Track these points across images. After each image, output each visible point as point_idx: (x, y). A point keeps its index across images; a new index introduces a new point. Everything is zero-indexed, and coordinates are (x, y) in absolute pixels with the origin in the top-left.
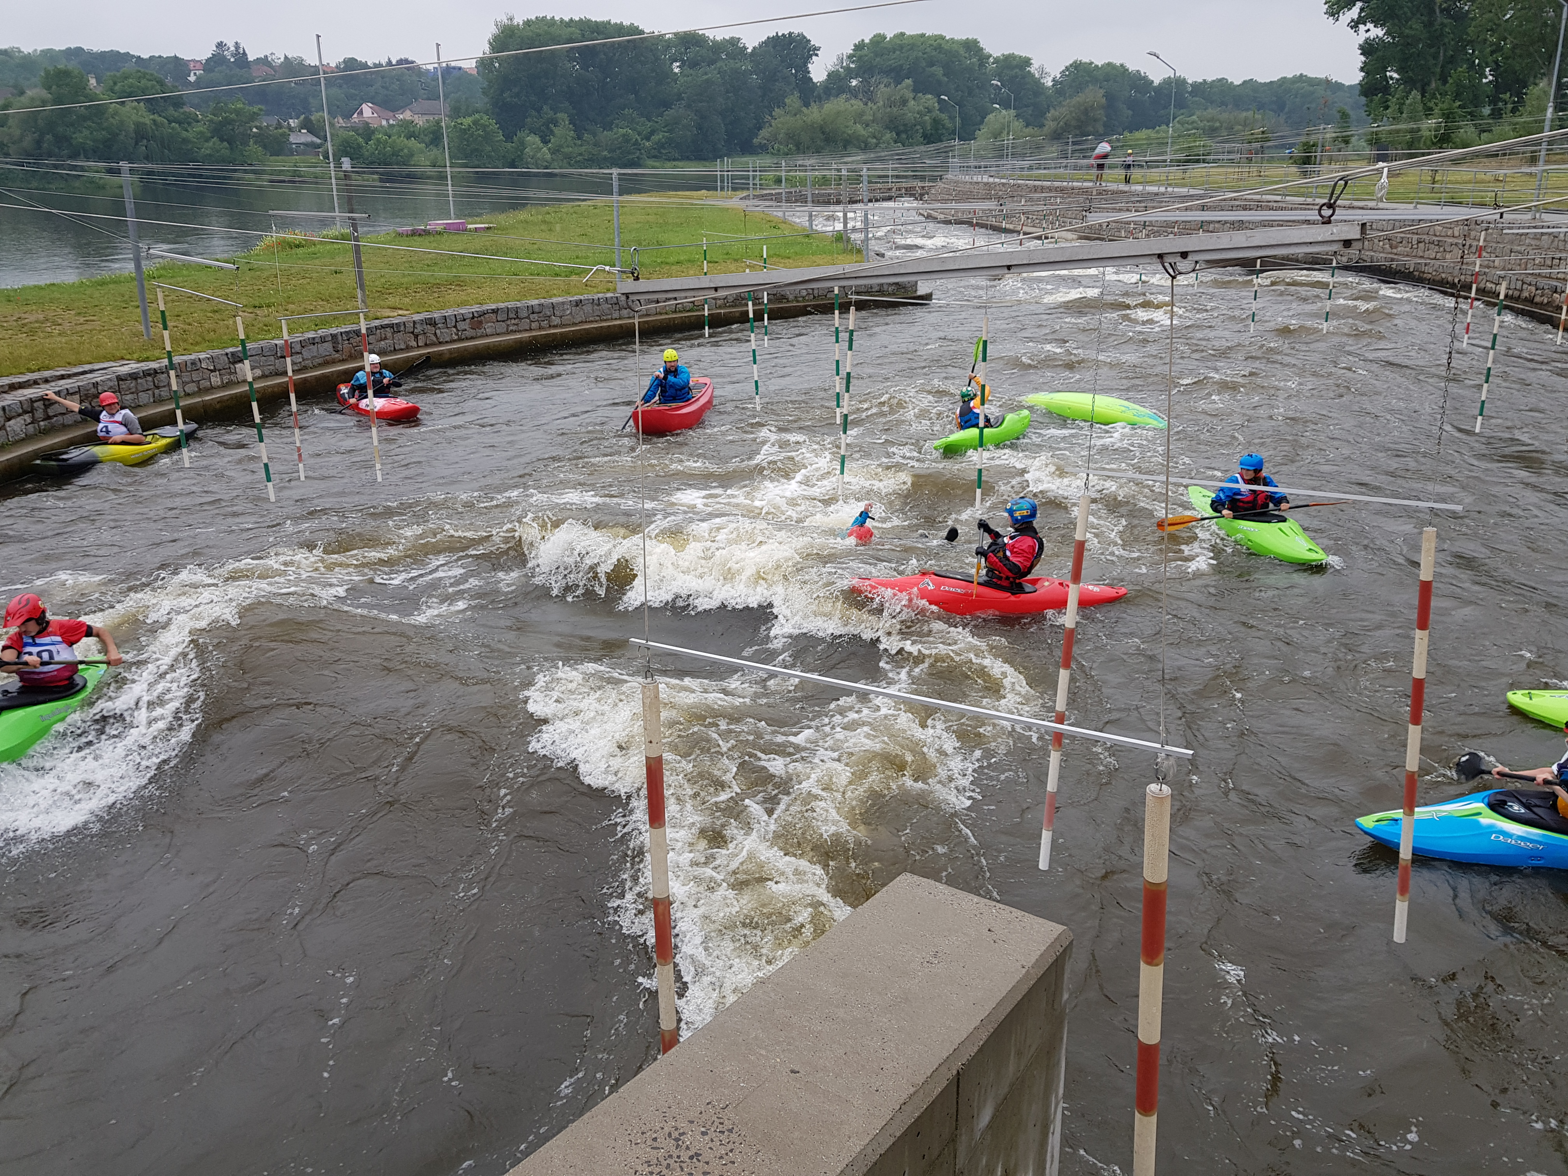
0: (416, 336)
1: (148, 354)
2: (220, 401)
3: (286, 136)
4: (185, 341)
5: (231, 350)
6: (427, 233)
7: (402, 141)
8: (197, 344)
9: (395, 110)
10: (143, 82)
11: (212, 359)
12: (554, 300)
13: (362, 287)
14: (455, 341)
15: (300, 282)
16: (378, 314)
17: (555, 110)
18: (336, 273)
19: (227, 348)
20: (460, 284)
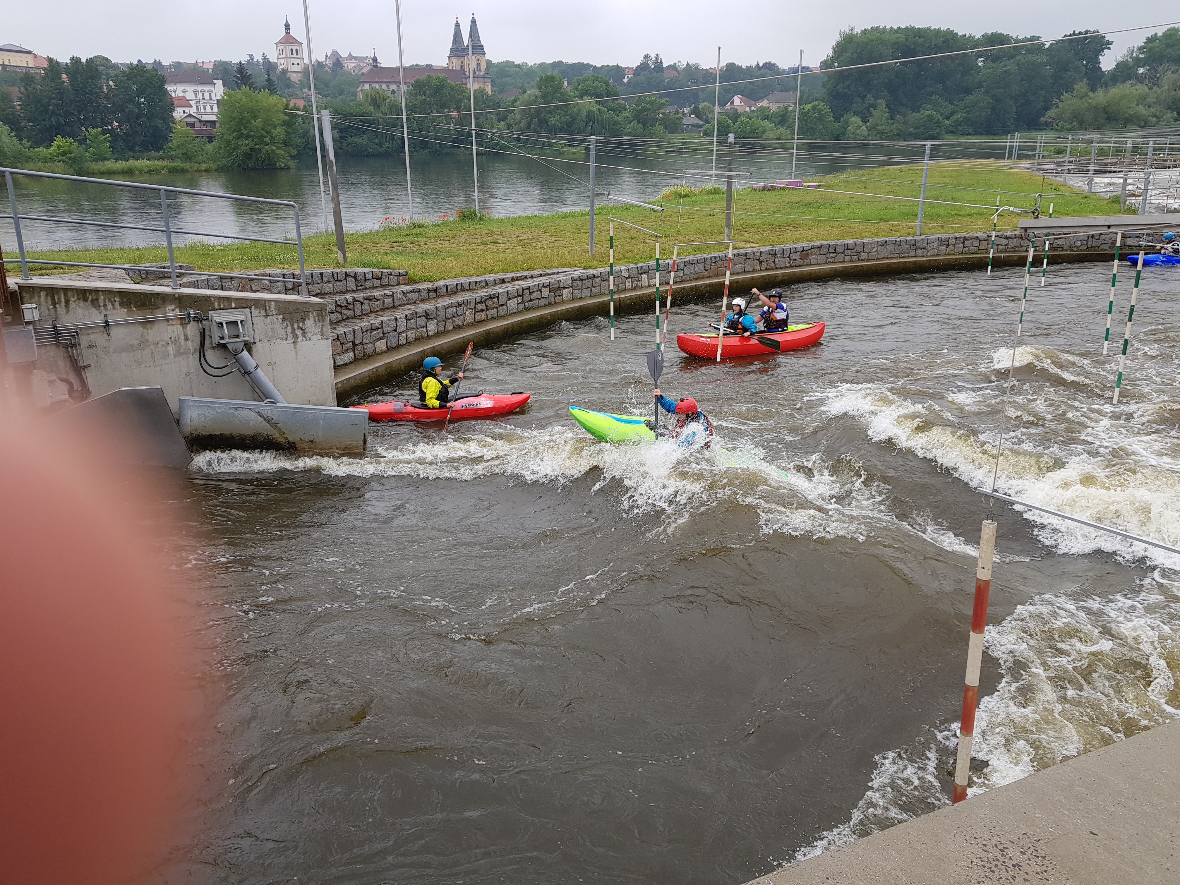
0: (761, 263)
1: (591, 264)
2: (630, 298)
3: (680, 119)
5: (640, 265)
6: (773, 188)
7: (759, 122)
8: (620, 259)
9: (757, 99)
10: (596, 82)
11: (628, 270)
12: (865, 240)
13: (728, 226)
14: (787, 267)
15: (686, 221)
16: (737, 245)
17: (876, 97)
18: (710, 215)
19: (638, 263)
20: (796, 226)
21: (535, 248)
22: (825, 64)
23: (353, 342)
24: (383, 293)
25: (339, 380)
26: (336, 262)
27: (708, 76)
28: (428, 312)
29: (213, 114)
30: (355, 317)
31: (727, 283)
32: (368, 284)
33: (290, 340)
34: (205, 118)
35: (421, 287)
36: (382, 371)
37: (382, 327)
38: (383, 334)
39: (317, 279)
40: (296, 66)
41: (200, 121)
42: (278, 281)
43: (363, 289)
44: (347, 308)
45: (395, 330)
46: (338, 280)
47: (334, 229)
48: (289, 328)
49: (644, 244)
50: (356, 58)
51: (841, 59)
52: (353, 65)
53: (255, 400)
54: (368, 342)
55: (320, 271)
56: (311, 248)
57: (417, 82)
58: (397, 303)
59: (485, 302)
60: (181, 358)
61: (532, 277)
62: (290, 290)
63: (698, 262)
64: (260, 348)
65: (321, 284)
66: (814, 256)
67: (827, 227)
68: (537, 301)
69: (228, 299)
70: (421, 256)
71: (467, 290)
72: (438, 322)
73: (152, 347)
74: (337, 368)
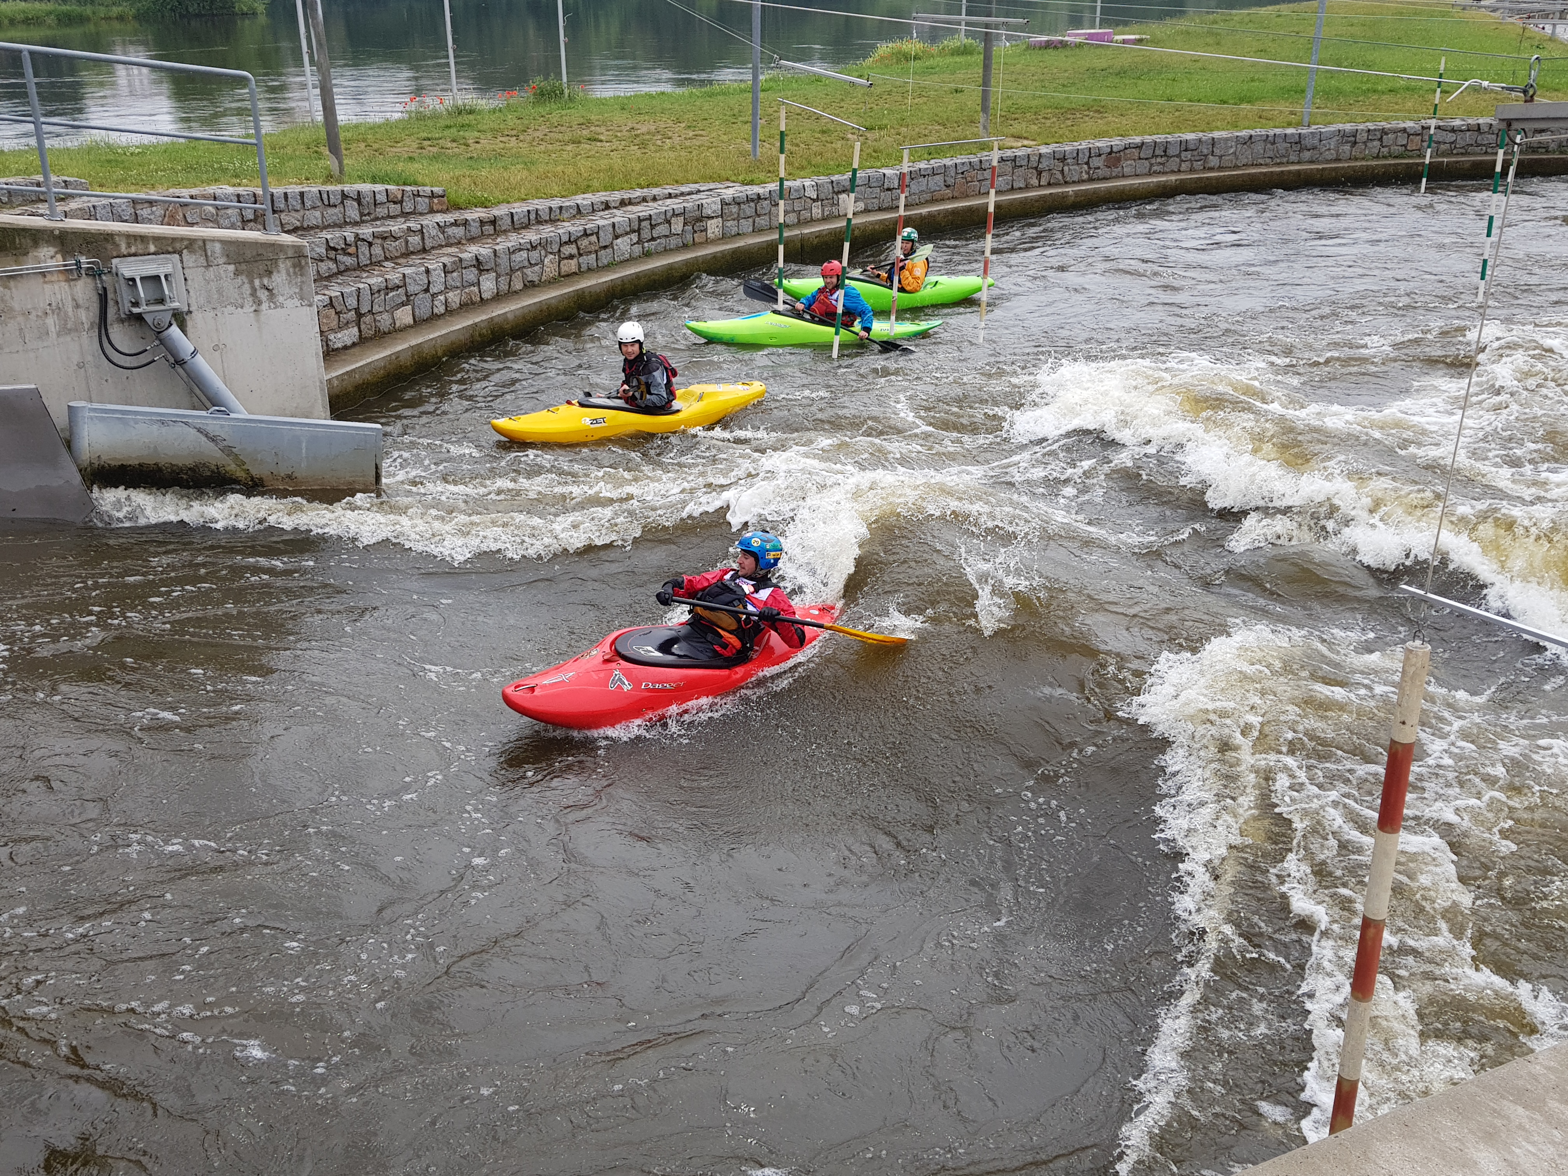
0: (1039, 173)
1: (755, 176)
2: (819, 235)
5: (838, 178)
6: (1064, 45)
8: (802, 168)
11: (817, 187)
12: (1217, 135)
13: (986, 109)
14: (1081, 182)
15: (916, 101)
16: (1001, 145)
18: (956, 91)
19: (833, 175)
20: (1100, 109)
21: (660, 149)
23: (357, 310)
24: (405, 226)
25: (332, 375)
26: (326, 173)
28: (481, 258)
30: (359, 267)
32: (381, 211)
33: (249, 308)
35: (468, 216)
36: (403, 358)
37: (405, 285)
38: (407, 296)
39: (294, 203)
42: (227, 208)
43: (373, 220)
44: (345, 253)
45: (427, 290)
46: (329, 205)
47: (320, 117)
48: (247, 286)
49: (844, 142)
53: (194, 408)
54: (381, 309)
55: (298, 189)
56: (289, 150)
58: (429, 244)
59: (576, 241)
60: (68, 338)
61: (655, 199)
62: (251, 221)
63: (934, 173)
64: (198, 321)
65: (302, 212)
66: (1129, 162)
67: (1152, 112)
68: (663, 241)
69: (143, 239)
70: (470, 162)
71: (546, 221)
72: (498, 276)
73: (20, 319)
74: (330, 354)
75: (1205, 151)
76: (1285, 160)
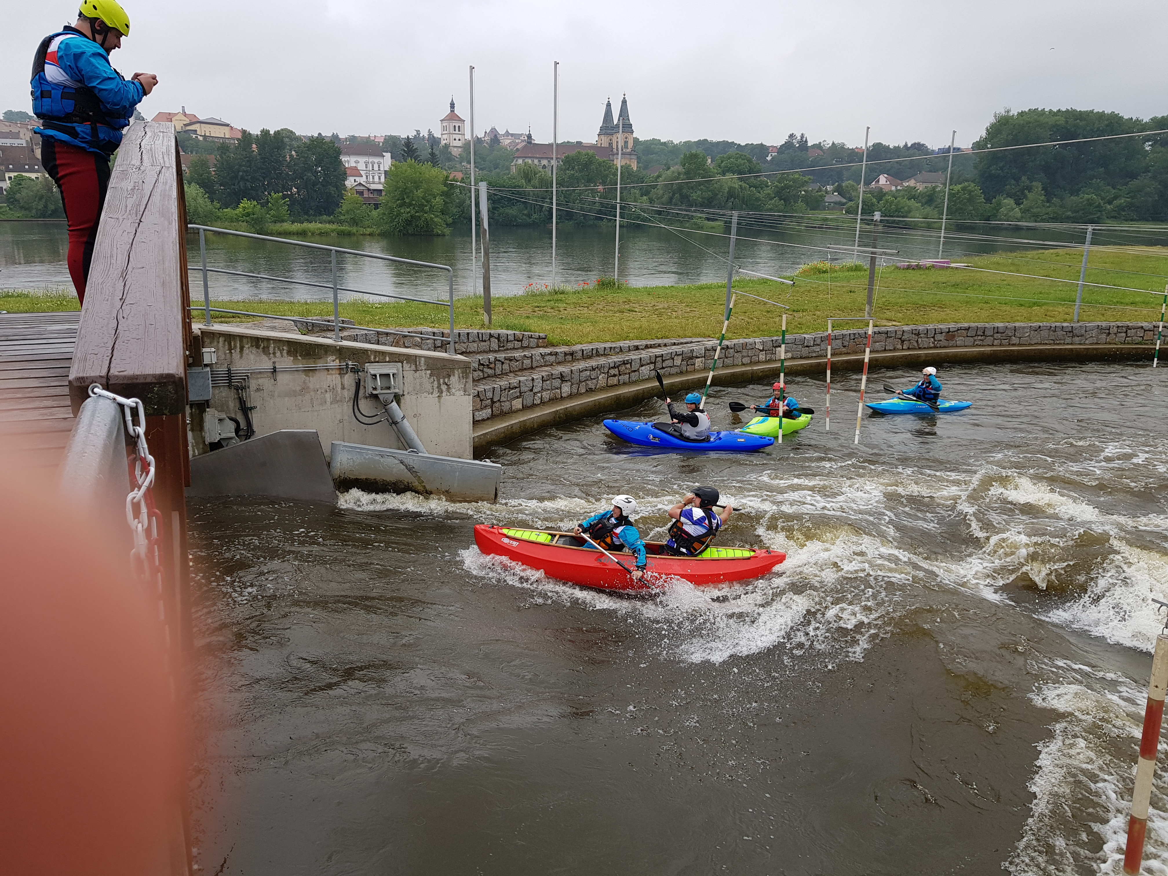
0: (903, 342)
2: (763, 371)
3: (822, 196)
4: (748, 329)
5: (775, 338)
6: (918, 267)
7: (905, 202)
8: (755, 332)
9: (903, 179)
10: (739, 160)
11: (763, 343)
12: (1017, 324)
13: (870, 303)
14: (930, 348)
16: (878, 323)
17: (1031, 180)
18: (851, 292)
19: (773, 336)
20: (942, 306)
21: (670, 318)
22: (977, 145)
23: (492, 399)
24: (523, 354)
25: (476, 435)
26: (482, 323)
27: (854, 155)
28: (564, 374)
29: (380, 183)
30: (495, 376)
31: (867, 360)
32: (510, 345)
33: (436, 395)
34: (373, 187)
35: (558, 350)
36: (516, 429)
37: (520, 387)
38: (520, 393)
39: (464, 338)
40: (457, 141)
41: (369, 190)
42: (428, 339)
43: (505, 350)
44: (488, 367)
45: (531, 390)
46: (482, 341)
47: (482, 292)
48: (436, 383)
50: (512, 135)
51: (995, 140)
52: (509, 141)
53: (399, 449)
54: (505, 400)
55: (467, 331)
56: (461, 310)
57: (567, 157)
58: (534, 365)
59: (618, 367)
60: (336, 406)
61: (665, 345)
62: (438, 347)
63: (836, 338)
64: (407, 400)
65: (467, 344)
66: (961, 338)
67: (976, 309)
68: (669, 369)
69: (383, 353)
70: (560, 321)
71: (602, 355)
72: (572, 384)
73: (312, 393)
74: (476, 423)
75: (1010, 334)
76: (1062, 342)
